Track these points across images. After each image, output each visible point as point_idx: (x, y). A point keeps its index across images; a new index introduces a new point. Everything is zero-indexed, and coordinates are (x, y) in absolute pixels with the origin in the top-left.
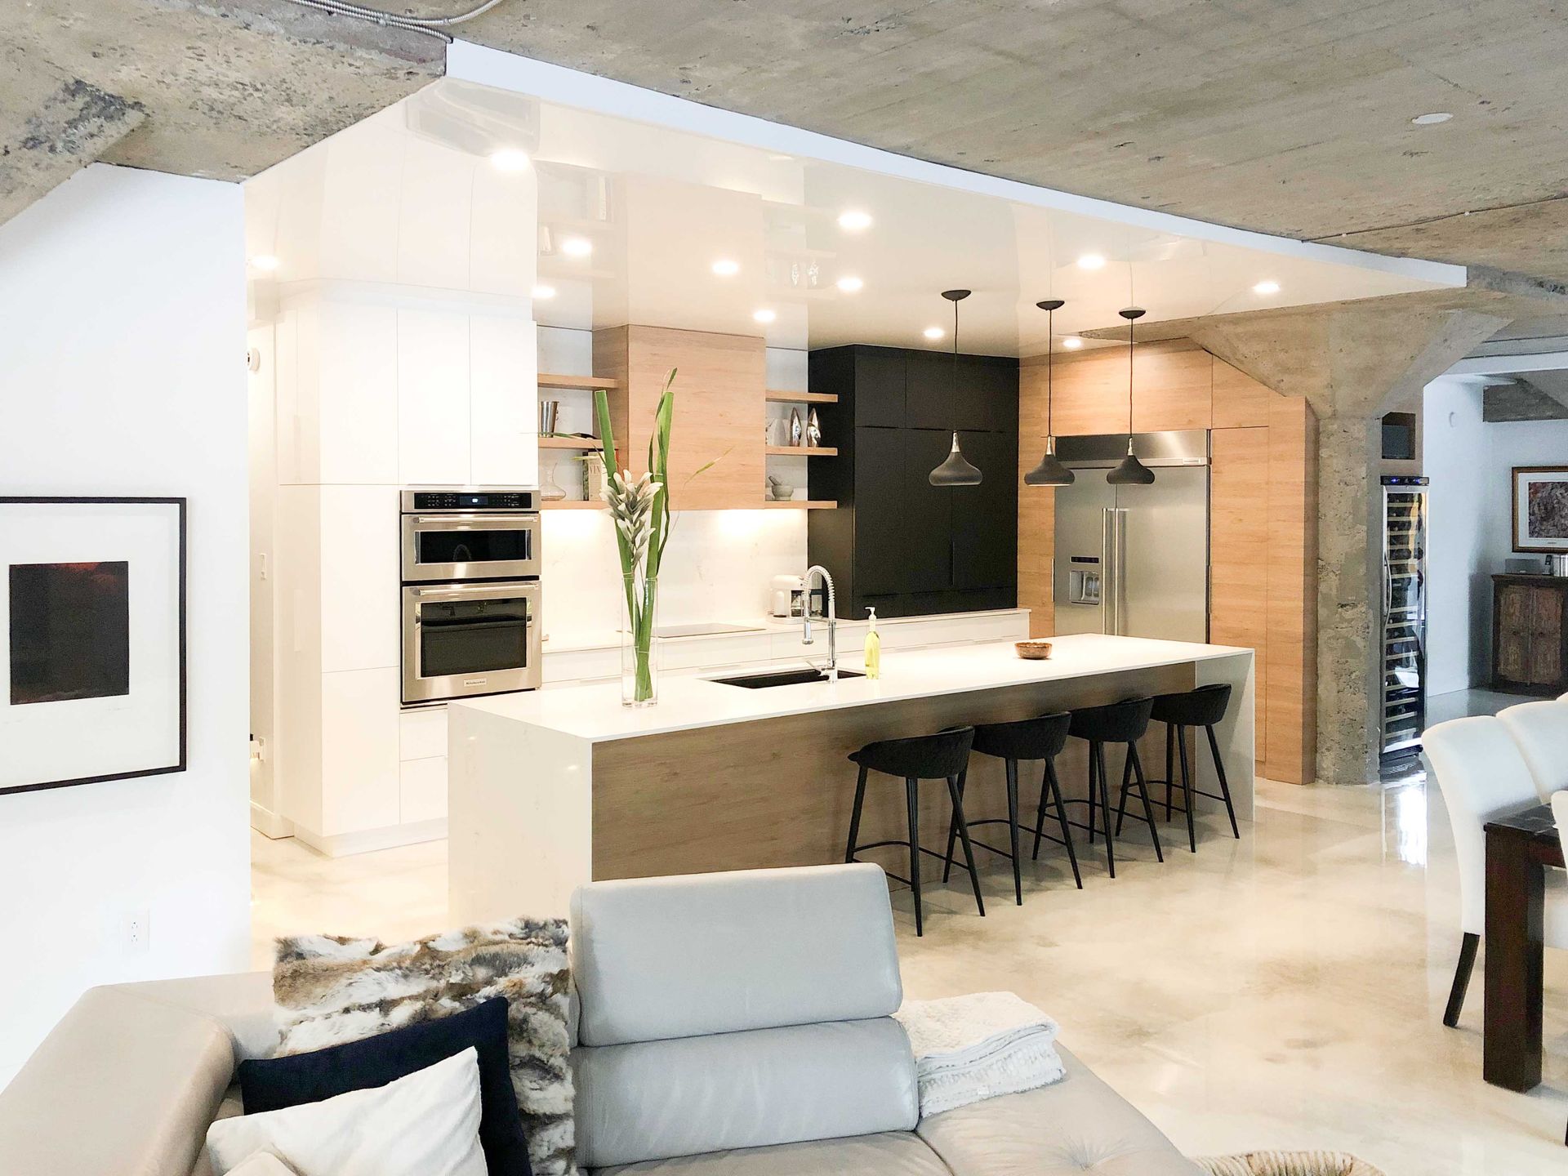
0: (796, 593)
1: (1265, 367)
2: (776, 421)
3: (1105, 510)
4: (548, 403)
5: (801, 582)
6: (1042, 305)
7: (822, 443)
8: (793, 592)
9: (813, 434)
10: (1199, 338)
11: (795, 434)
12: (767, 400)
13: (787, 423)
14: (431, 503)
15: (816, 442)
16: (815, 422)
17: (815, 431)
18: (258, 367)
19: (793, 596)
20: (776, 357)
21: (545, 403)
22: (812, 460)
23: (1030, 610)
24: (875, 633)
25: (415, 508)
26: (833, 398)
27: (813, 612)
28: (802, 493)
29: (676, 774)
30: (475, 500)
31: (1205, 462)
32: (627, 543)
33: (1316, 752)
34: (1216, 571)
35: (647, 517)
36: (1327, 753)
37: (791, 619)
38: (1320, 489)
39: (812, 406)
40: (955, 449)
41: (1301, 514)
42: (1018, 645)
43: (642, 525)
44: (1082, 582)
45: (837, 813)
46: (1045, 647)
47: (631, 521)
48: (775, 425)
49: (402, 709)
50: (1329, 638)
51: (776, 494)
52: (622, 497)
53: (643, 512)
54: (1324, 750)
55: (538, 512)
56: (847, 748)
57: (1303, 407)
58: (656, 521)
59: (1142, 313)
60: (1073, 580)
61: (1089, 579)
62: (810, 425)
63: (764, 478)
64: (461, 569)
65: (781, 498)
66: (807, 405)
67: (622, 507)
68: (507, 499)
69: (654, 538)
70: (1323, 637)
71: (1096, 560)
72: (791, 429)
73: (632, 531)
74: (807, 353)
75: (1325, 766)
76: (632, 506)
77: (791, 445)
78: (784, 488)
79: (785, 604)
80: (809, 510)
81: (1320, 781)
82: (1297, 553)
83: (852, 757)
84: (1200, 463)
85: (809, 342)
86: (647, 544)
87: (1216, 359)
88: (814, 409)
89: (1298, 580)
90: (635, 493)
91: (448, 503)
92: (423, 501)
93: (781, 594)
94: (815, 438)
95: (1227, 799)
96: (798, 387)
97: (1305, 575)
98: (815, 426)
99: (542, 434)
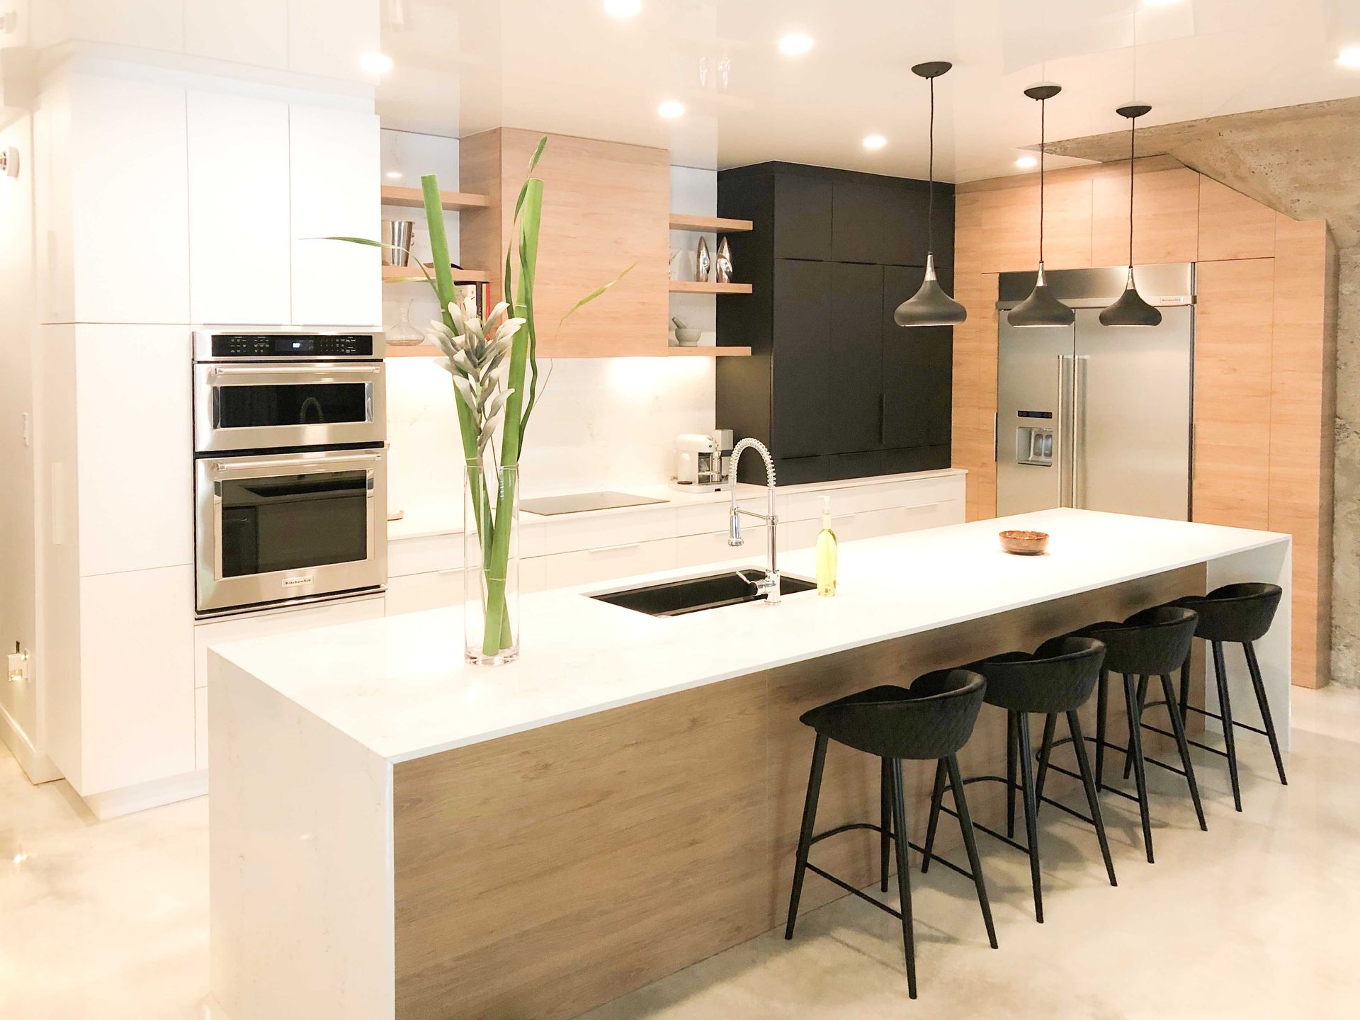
0: (704, 457)
1: (1278, 185)
2: (681, 252)
3: (1061, 357)
4: (400, 224)
5: (710, 443)
6: (1031, 93)
7: (734, 278)
8: (699, 453)
9: (724, 268)
10: (1186, 154)
11: (703, 267)
12: (672, 226)
13: (693, 254)
14: (235, 349)
15: (726, 277)
16: (726, 253)
17: (725, 264)
18: (18, 172)
19: (699, 459)
20: (680, 176)
21: (397, 223)
22: (721, 297)
23: (967, 471)
24: (830, 531)
25: (213, 355)
26: (747, 225)
27: (723, 477)
28: (710, 337)
29: (546, 766)
30: (296, 345)
31: (1190, 301)
32: (470, 413)
33: (1331, 648)
34: (1199, 429)
35: (502, 372)
36: (1346, 651)
37: (696, 487)
38: (1340, 333)
39: (721, 235)
40: (930, 276)
41: (1319, 363)
42: (1004, 534)
43: (493, 383)
44: (1030, 439)
45: (782, 793)
46: (1040, 537)
47: (477, 380)
48: (679, 256)
49: (196, 619)
50: (1350, 513)
51: (681, 339)
52: (459, 340)
53: (494, 364)
54: (1341, 647)
55: (382, 360)
56: (796, 700)
57: (1322, 233)
58: (516, 377)
59: (1147, 109)
60: (1017, 439)
61: (1038, 436)
62: (720, 257)
63: (667, 319)
65: (688, 344)
66: (716, 233)
67: (461, 356)
68: (340, 343)
69: (513, 402)
70: (1340, 511)
71: (1047, 415)
72: (698, 261)
73: (479, 393)
74: (716, 173)
75: (1343, 667)
76: (477, 355)
77: (698, 279)
78: (688, 332)
79: (691, 469)
80: (717, 357)
81: (1336, 684)
82: (1314, 411)
83: (807, 719)
84: (1182, 302)
85: (718, 158)
86: (501, 414)
87: (1202, 176)
88: (725, 238)
89: (1314, 442)
90: (482, 336)
91: (259, 348)
92: (225, 346)
93: (686, 456)
94: (726, 272)
95: (1270, 733)
96: (705, 210)
97: (1323, 437)
98: (725, 258)
99: (393, 263)
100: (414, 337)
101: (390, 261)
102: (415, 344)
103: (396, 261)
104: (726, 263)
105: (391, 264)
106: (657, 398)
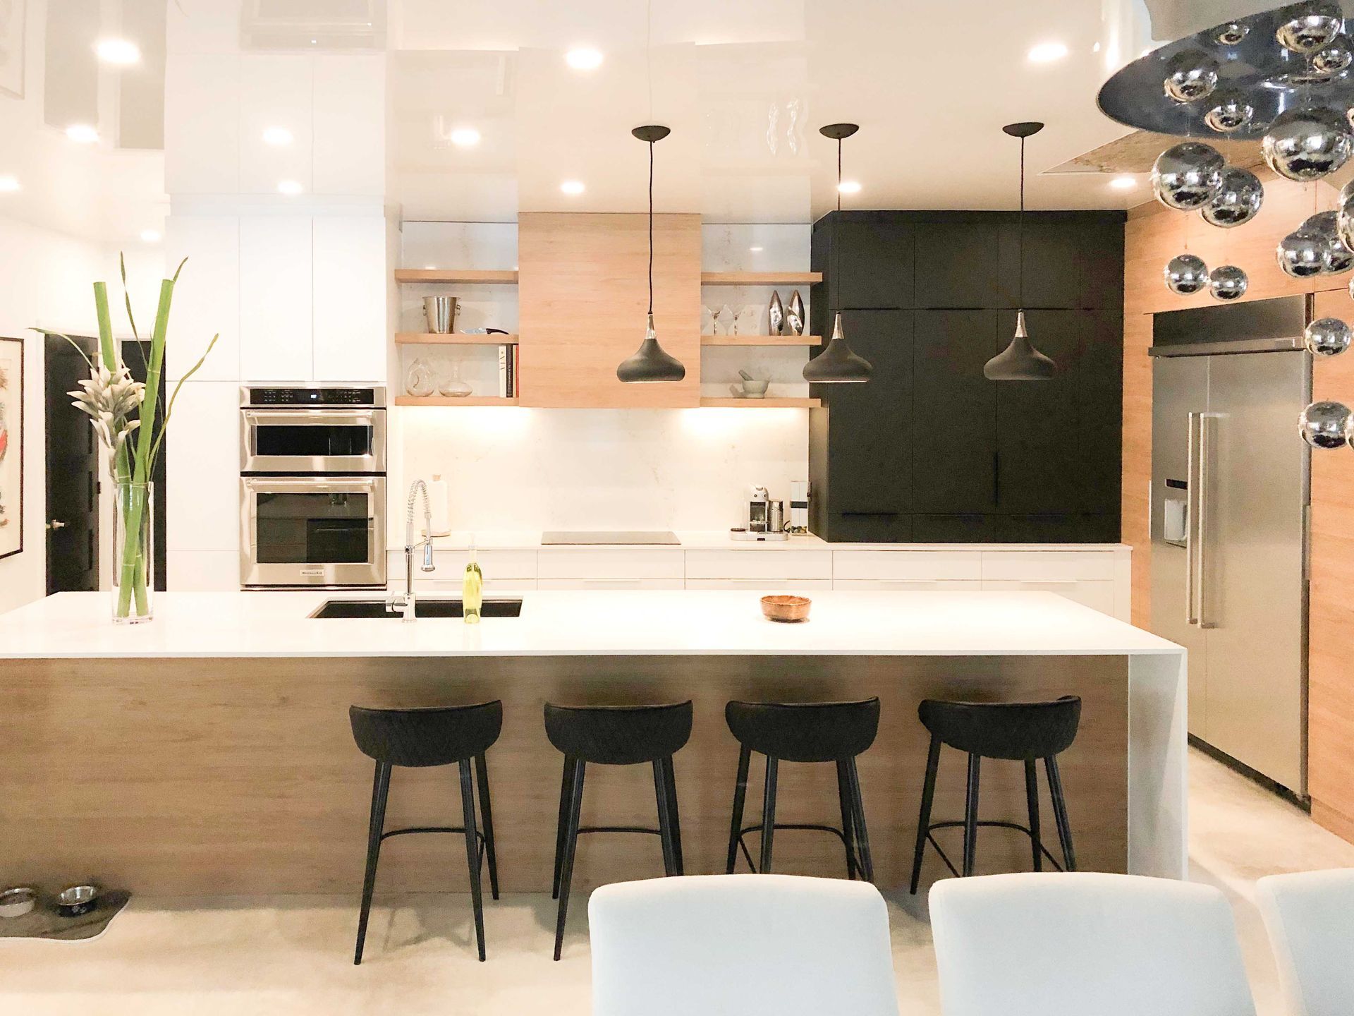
0: (758, 506)
4: (444, 299)
5: (758, 493)
14: (268, 398)
19: (752, 508)
21: (441, 299)
25: (251, 404)
28: (802, 389)
30: (314, 396)
34: (1317, 514)
49: (241, 590)
51: (746, 391)
55: (385, 408)
64: (318, 462)
66: (809, 288)
68: (348, 395)
72: (770, 315)
74: (810, 226)
77: (771, 333)
78: (753, 384)
80: (810, 409)
84: (1294, 346)
85: (812, 214)
91: (285, 398)
92: (260, 397)
96: (796, 265)
98: (794, 314)
99: (439, 331)
100: (466, 390)
101: (436, 329)
102: (466, 396)
103: (441, 329)
104: (796, 320)
105: (438, 332)
106: (733, 447)
